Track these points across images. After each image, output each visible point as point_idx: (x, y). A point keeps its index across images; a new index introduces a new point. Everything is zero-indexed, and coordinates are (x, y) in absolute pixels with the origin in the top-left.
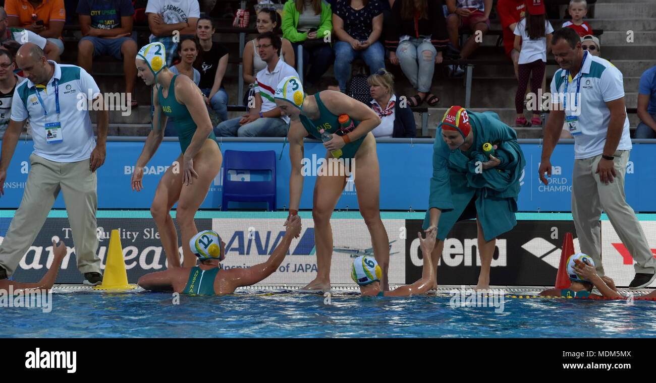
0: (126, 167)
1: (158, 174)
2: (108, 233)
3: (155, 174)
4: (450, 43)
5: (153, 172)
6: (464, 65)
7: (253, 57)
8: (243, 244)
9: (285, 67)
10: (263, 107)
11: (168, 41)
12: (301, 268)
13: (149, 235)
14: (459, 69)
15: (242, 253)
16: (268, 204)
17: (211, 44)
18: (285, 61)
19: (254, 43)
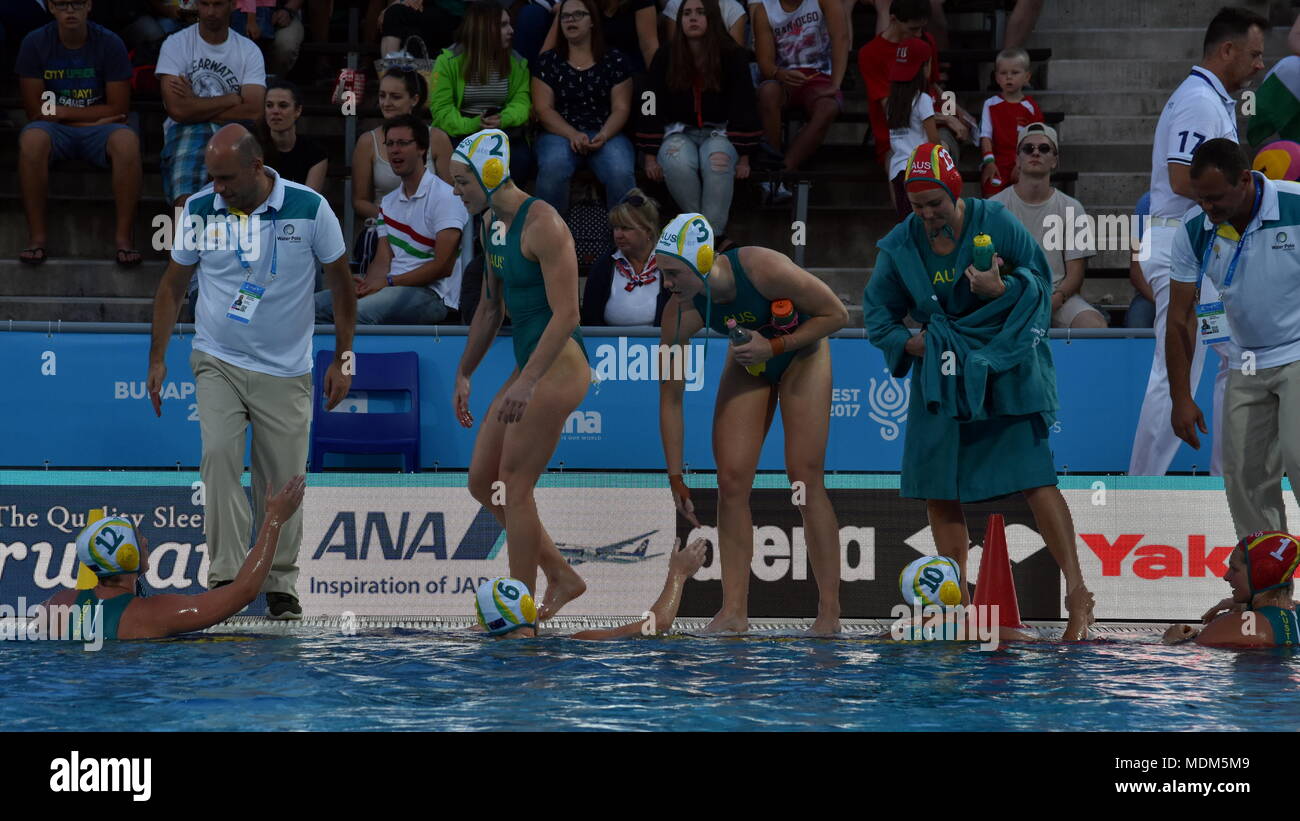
0: (118, 385)
1: (183, 397)
2: (82, 516)
3: (177, 397)
4: (763, 138)
5: (171, 395)
6: (792, 182)
7: (372, 163)
8: (354, 537)
9: (438, 185)
10: (394, 264)
11: (202, 132)
12: (469, 585)
13: (164, 521)
14: (782, 189)
15: (351, 555)
16: (403, 457)
17: (294, 137)
18: (437, 174)
19: (375, 137)
